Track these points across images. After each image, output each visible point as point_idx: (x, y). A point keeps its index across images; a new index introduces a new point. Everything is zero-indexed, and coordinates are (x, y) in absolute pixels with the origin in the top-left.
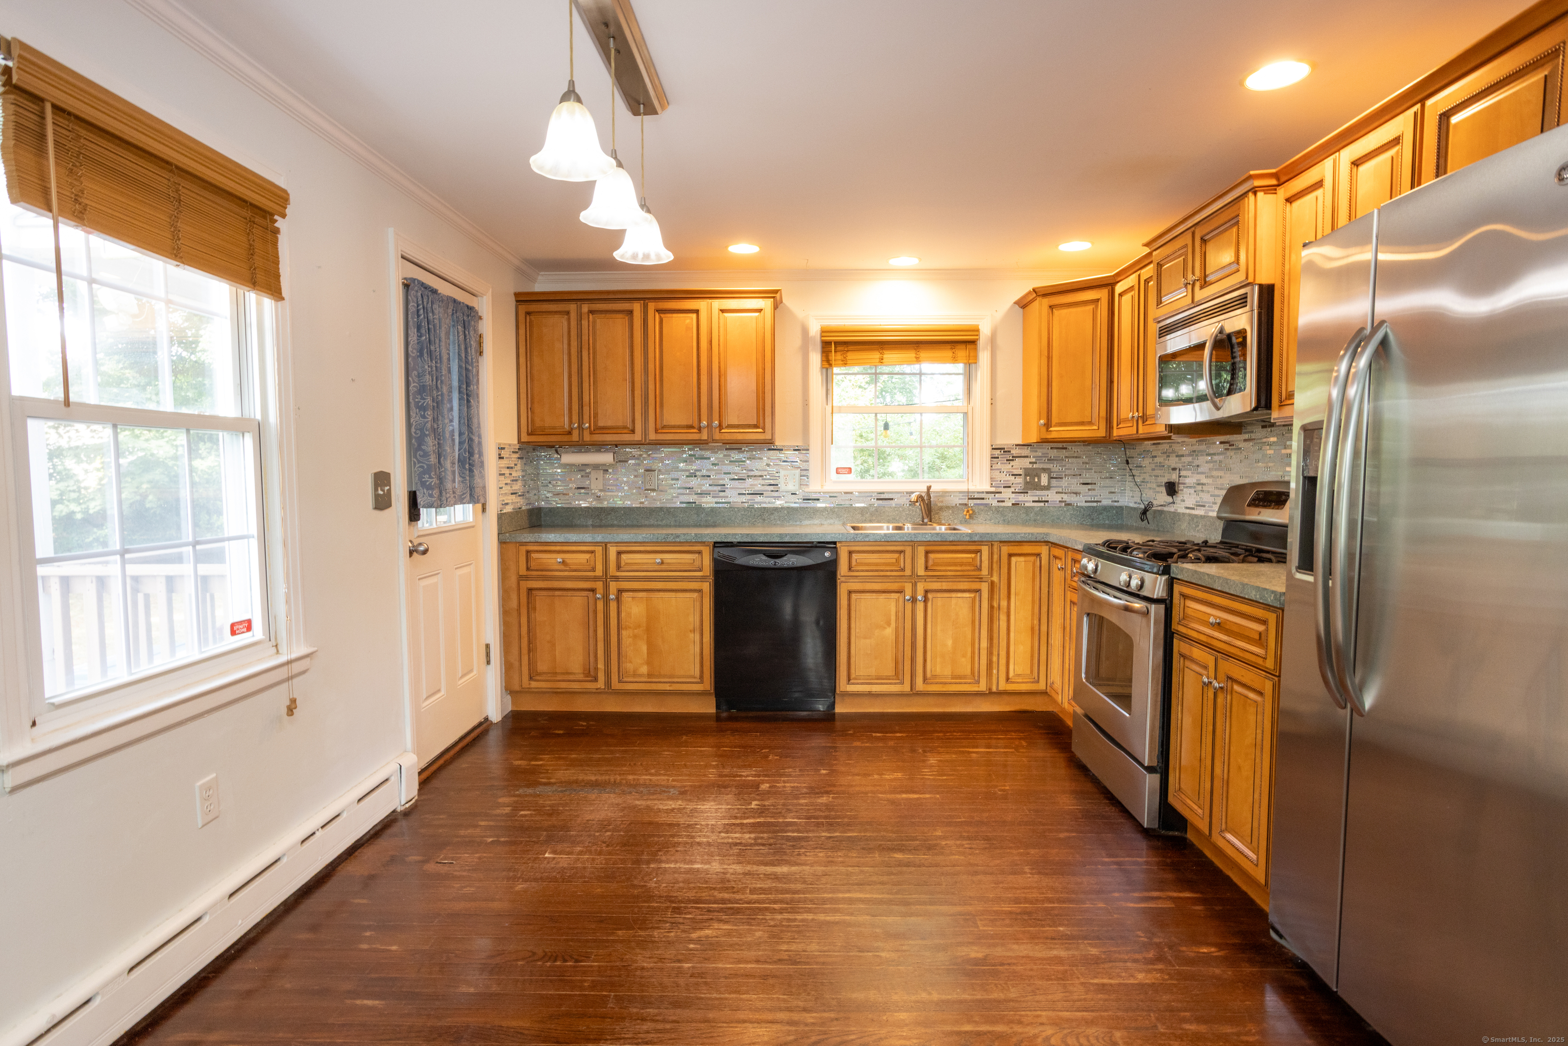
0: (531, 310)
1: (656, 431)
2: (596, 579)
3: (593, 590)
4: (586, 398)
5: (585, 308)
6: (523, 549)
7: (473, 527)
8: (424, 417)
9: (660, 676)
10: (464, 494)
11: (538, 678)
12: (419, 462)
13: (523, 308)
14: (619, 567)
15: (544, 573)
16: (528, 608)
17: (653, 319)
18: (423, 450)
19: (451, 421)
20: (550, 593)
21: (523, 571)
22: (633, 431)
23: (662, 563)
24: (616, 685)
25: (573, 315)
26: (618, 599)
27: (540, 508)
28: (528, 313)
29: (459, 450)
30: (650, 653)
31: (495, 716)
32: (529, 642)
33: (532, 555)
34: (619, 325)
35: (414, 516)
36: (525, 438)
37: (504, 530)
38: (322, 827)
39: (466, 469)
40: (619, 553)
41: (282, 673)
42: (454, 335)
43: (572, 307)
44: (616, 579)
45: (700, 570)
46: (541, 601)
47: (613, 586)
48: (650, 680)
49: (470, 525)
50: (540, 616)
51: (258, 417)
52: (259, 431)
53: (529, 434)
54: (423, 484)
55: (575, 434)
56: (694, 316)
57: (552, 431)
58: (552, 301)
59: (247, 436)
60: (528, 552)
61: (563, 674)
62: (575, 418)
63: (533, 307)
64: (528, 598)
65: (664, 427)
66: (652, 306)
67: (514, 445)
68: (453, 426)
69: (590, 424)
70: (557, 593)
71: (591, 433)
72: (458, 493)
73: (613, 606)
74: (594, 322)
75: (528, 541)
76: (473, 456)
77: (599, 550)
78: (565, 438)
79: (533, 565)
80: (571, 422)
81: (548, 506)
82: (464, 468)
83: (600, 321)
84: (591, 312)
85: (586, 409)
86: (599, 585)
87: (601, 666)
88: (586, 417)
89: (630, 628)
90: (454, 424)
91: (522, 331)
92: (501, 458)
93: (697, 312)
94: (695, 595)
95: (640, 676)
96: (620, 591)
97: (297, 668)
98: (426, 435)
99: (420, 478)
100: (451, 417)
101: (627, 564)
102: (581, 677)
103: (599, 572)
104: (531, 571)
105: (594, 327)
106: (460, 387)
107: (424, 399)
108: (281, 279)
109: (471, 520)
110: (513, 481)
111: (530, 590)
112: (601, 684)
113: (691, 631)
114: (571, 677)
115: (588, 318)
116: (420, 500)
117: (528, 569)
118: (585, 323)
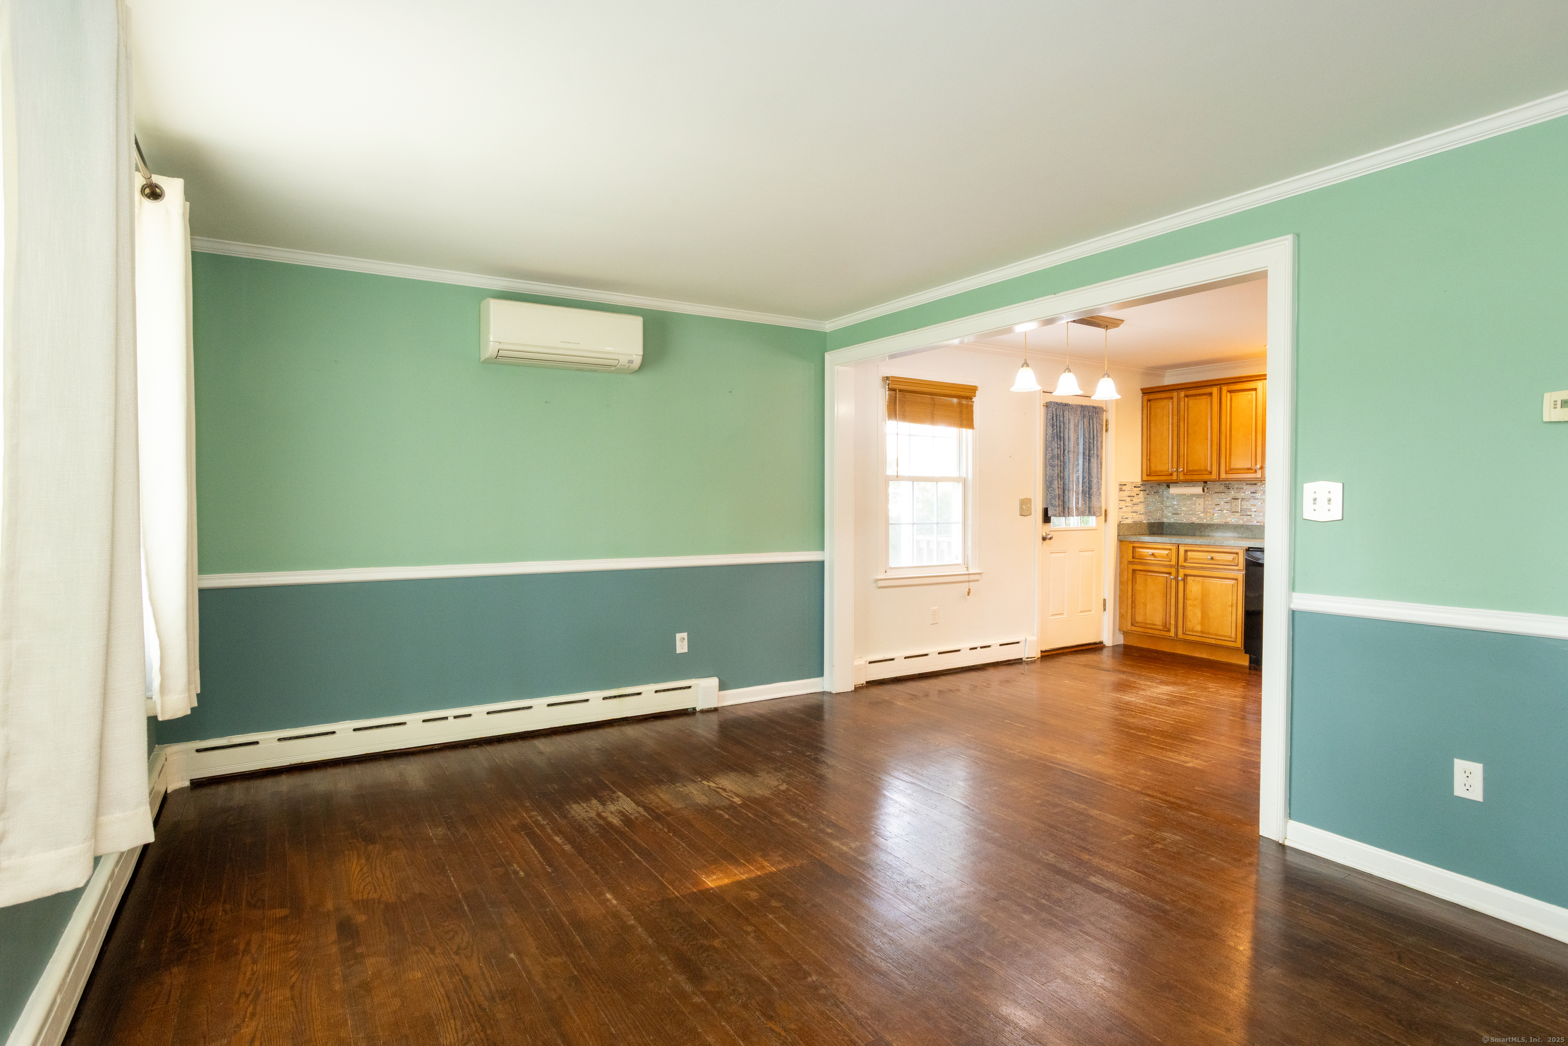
0: (1150, 398)
1: (1226, 473)
2: (1171, 566)
3: (1170, 574)
4: (1182, 453)
5: (1182, 394)
6: (1131, 545)
7: (1096, 530)
8: (1053, 470)
9: (1208, 633)
10: (1085, 511)
11: (1136, 625)
12: (1050, 493)
13: (1146, 397)
14: (1185, 560)
15: (1141, 561)
16: (1132, 581)
17: (1226, 397)
18: (1052, 487)
19: (1078, 471)
20: (1146, 573)
21: (1130, 559)
22: (1211, 473)
23: (1212, 559)
24: (1180, 635)
25: (1175, 400)
26: (1184, 580)
27: (1163, 523)
28: (1149, 400)
29: (1083, 487)
30: (1202, 618)
31: (1108, 641)
32: (1132, 602)
33: (1137, 549)
34: (1203, 402)
35: (1047, 519)
36: (1145, 478)
37: (1121, 533)
38: (981, 647)
39: (1087, 497)
40: (1186, 551)
41: (965, 578)
42: (1081, 425)
43: (1175, 394)
44: (1184, 567)
45: (1237, 566)
46: (1140, 577)
47: (1182, 572)
48: (1202, 635)
49: (1094, 528)
50: (1139, 587)
51: (965, 476)
52: (965, 481)
53: (1147, 475)
54: (1052, 504)
55: (1175, 474)
56: (1254, 392)
57: (1161, 474)
58: (1162, 391)
59: (960, 483)
60: (1133, 547)
61: (1150, 624)
62: (1175, 465)
63: (1152, 396)
64: (1133, 575)
65: (1232, 469)
66: (1225, 389)
67: (1139, 482)
68: (1078, 473)
69: (1184, 469)
70: (1149, 574)
71: (1184, 474)
72: (1081, 510)
73: (1181, 584)
74: (1188, 403)
75: (1133, 540)
76: (1091, 490)
77: (1174, 548)
78: (1169, 478)
79: (1137, 555)
80: (1172, 467)
81: (1169, 521)
82: (1086, 496)
83: (1192, 402)
84: (1186, 396)
85: (1181, 458)
86: (1173, 571)
87: (1173, 622)
88: (1181, 464)
89: (1191, 599)
90: (1079, 473)
91: (1145, 412)
92: (1121, 490)
93: (1255, 389)
94: (1233, 582)
95: (1197, 632)
96: (1186, 576)
97: (972, 578)
98: (1054, 480)
99: (1050, 501)
100: (1078, 469)
101: (1191, 558)
102: (1161, 627)
103: (1173, 562)
104: (1136, 559)
105: (1188, 405)
106: (1084, 453)
107: (1054, 462)
108: (974, 421)
109: (1095, 526)
110: (1133, 504)
111: (1134, 570)
112: (1172, 634)
113: (1229, 606)
114: (1156, 627)
115: (1184, 400)
116: (1050, 514)
117: (1133, 558)
118: (1182, 404)
